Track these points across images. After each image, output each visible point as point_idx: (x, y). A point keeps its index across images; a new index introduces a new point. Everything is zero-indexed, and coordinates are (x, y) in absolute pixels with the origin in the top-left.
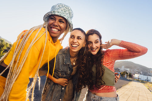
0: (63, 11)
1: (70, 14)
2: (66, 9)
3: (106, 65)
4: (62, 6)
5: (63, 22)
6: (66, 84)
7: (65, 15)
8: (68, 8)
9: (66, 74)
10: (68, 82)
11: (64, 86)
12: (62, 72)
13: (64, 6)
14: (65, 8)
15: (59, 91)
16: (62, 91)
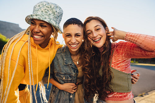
0: (44, 12)
1: (54, 14)
2: (48, 9)
3: (116, 67)
4: (43, 5)
5: (45, 26)
6: (75, 90)
7: (45, 18)
8: (51, 6)
9: (71, 77)
10: (76, 87)
11: (73, 93)
12: (65, 74)
13: (44, 5)
14: (46, 8)
15: (66, 100)
16: (70, 99)
